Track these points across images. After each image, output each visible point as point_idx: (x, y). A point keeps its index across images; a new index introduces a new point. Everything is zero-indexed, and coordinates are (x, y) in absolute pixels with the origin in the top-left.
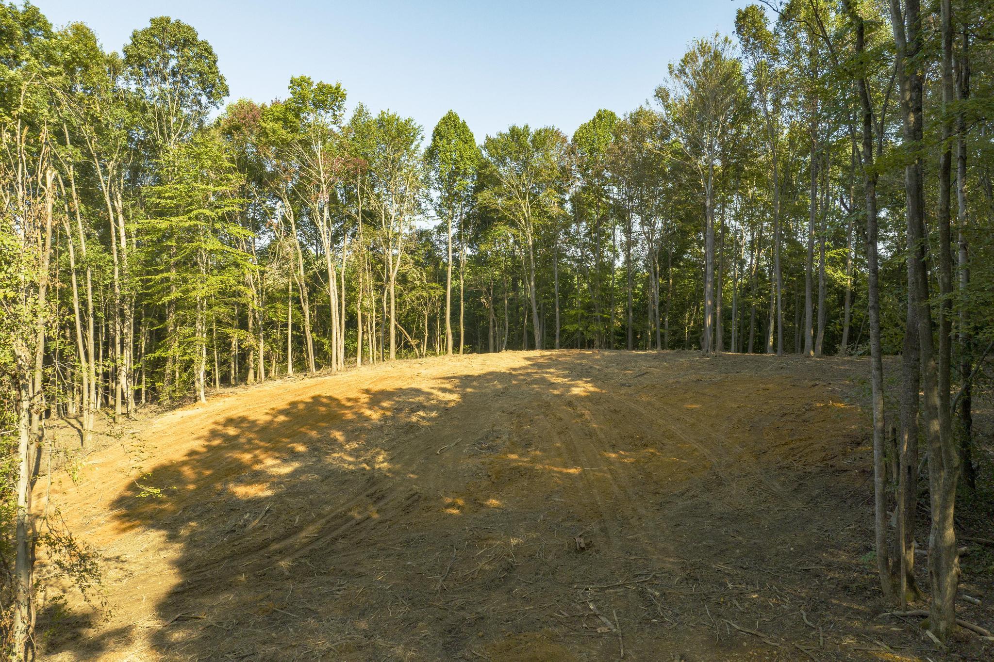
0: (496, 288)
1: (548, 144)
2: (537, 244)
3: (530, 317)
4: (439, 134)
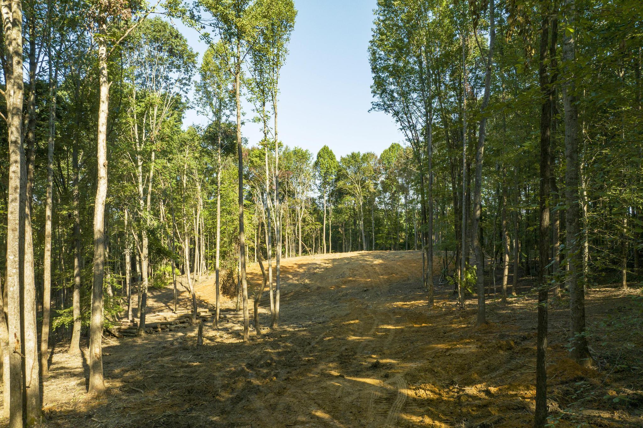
0: (346, 224)
1: (369, 159)
2: (364, 204)
3: (361, 237)
4: (320, 156)
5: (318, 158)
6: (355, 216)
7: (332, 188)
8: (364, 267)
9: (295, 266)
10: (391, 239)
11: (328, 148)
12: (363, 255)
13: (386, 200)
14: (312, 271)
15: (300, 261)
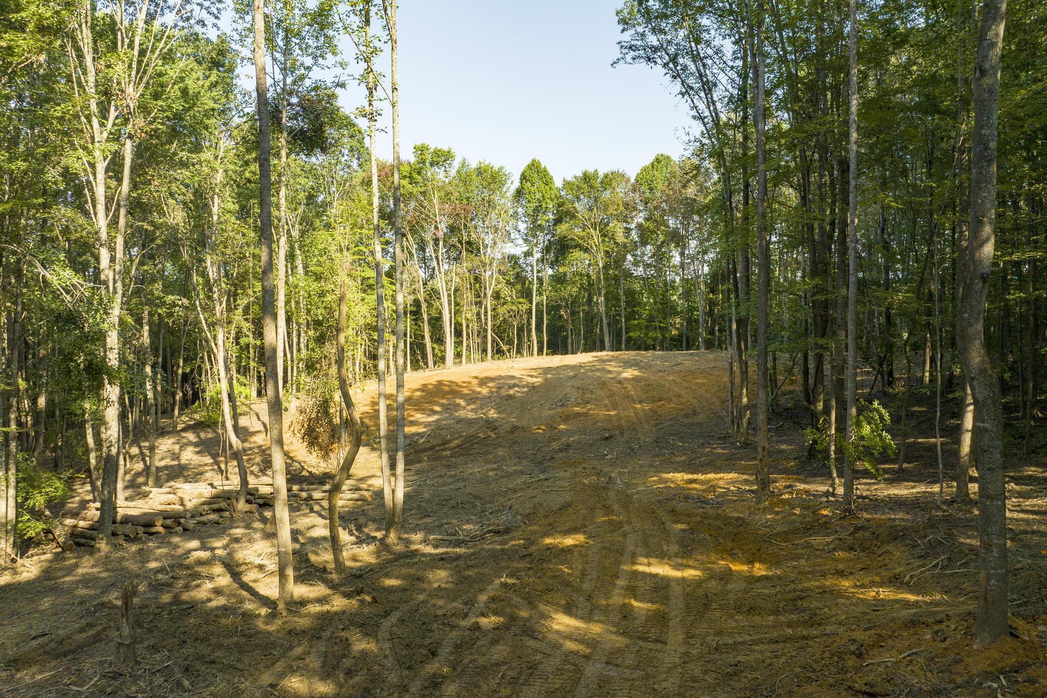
0: (573, 302)
1: (614, 184)
2: (606, 267)
3: (601, 327)
4: (525, 178)
5: (521, 183)
6: (590, 288)
7: (549, 237)
8: (604, 384)
9: (475, 382)
10: (655, 328)
11: (539, 163)
12: (604, 361)
13: (646, 258)
14: (503, 392)
15: (485, 371)
